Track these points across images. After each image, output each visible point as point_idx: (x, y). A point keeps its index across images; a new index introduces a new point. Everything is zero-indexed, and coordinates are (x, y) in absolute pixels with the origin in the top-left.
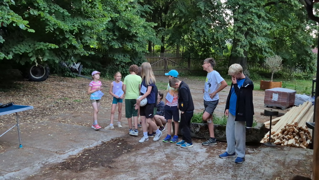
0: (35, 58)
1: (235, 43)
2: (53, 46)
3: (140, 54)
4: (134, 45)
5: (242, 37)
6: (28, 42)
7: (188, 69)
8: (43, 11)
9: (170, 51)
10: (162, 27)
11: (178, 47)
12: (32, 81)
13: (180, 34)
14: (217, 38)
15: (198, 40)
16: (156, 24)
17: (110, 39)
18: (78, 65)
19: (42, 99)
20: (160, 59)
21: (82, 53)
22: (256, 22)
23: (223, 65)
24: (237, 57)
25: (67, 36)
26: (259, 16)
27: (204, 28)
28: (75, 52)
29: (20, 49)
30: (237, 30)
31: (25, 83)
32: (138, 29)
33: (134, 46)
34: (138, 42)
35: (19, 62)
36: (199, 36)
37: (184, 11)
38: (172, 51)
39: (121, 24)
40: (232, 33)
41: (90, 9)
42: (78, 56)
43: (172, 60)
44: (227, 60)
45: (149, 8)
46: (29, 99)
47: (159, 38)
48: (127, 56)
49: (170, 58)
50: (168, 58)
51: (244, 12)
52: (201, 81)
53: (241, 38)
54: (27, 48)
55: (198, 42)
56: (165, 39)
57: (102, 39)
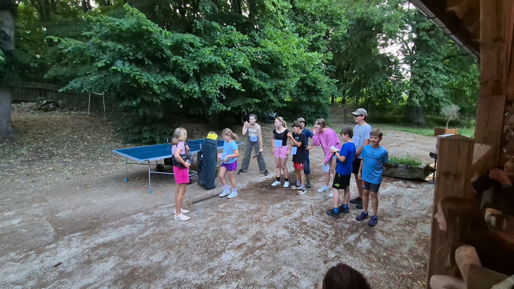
0: (245, 110)
1: (411, 94)
2: (257, 101)
3: (324, 105)
4: (318, 98)
5: (419, 89)
8: (251, 76)
10: (343, 82)
11: (357, 99)
13: (360, 88)
14: (394, 90)
15: (375, 92)
16: (338, 81)
17: (299, 94)
20: (341, 109)
21: (278, 105)
22: (434, 74)
23: (399, 114)
24: (412, 107)
26: (436, 70)
27: (381, 82)
28: (272, 105)
29: (236, 103)
30: (414, 83)
32: (322, 85)
34: (322, 95)
36: (376, 89)
37: (363, 68)
39: (308, 82)
40: (409, 85)
41: (284, 72)
42: (275, 107)
44: (403, 109)
45: (332, 67)
47: (340, 91)
50: (348, 108)
51: (421, 66)
53: (417, 89)
55: (375, 94)
56: (346, 93)
57: (293, 94)
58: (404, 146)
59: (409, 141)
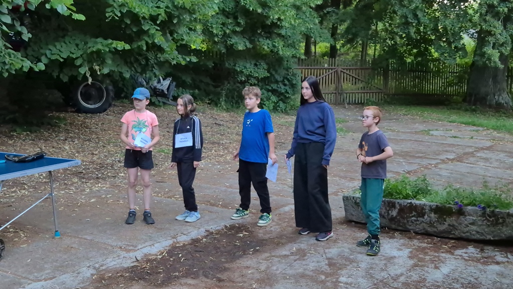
0: (87, 68)
1: (482, 38)
2: (121, 45)
3: (287, 61)
4: (274, 43)
5: (497, 27)
6: (74, 38)
7: (384, 91)
9: (348, 54)
10: (332, 6)
11: (364, 47)
12: (81, 113)
13: (369, 21)
14: (445, 28)
15: (405, 33)
16: (319, 2)
17: (228, 31)
18: (166, 83)
19: (99, 148)
20: (327, 71)
21: (173, 59)
23: (456, 84)
24: (485, 67)
25: (146, 28)
27: (417, 7)
28: (160, 58)
29: (60, 51)
30: (487, 12)
31: (69, 116)
32: (284, 12)
33: (274, 46)
34: (283, 36)
35: (58, 76)
36: (407, 24)
38: (353, 54)
39: (249, 2)
40: (476, 18)
42: (167, 65)
43: (351, 74)
44: (465, 72)
46: (76, 146)
47: (326, 28)
48: (260, 64)
49: (347, 69)
50: (344, 69)
52: (409, 116)
53: (495, 27)
54: (73, 48)
55: (405, 37)
56: (339, 31)
57: (212, 32)
58: (472, 159)
59: (482, 149)
